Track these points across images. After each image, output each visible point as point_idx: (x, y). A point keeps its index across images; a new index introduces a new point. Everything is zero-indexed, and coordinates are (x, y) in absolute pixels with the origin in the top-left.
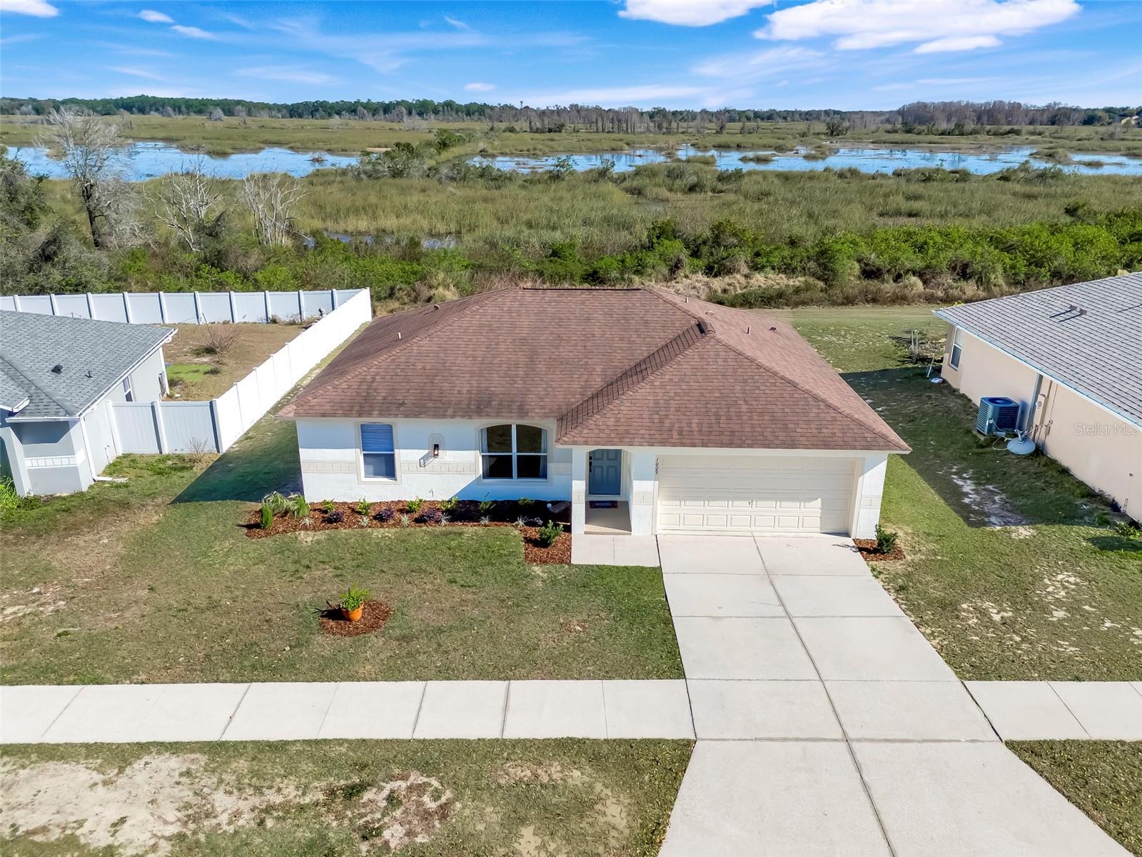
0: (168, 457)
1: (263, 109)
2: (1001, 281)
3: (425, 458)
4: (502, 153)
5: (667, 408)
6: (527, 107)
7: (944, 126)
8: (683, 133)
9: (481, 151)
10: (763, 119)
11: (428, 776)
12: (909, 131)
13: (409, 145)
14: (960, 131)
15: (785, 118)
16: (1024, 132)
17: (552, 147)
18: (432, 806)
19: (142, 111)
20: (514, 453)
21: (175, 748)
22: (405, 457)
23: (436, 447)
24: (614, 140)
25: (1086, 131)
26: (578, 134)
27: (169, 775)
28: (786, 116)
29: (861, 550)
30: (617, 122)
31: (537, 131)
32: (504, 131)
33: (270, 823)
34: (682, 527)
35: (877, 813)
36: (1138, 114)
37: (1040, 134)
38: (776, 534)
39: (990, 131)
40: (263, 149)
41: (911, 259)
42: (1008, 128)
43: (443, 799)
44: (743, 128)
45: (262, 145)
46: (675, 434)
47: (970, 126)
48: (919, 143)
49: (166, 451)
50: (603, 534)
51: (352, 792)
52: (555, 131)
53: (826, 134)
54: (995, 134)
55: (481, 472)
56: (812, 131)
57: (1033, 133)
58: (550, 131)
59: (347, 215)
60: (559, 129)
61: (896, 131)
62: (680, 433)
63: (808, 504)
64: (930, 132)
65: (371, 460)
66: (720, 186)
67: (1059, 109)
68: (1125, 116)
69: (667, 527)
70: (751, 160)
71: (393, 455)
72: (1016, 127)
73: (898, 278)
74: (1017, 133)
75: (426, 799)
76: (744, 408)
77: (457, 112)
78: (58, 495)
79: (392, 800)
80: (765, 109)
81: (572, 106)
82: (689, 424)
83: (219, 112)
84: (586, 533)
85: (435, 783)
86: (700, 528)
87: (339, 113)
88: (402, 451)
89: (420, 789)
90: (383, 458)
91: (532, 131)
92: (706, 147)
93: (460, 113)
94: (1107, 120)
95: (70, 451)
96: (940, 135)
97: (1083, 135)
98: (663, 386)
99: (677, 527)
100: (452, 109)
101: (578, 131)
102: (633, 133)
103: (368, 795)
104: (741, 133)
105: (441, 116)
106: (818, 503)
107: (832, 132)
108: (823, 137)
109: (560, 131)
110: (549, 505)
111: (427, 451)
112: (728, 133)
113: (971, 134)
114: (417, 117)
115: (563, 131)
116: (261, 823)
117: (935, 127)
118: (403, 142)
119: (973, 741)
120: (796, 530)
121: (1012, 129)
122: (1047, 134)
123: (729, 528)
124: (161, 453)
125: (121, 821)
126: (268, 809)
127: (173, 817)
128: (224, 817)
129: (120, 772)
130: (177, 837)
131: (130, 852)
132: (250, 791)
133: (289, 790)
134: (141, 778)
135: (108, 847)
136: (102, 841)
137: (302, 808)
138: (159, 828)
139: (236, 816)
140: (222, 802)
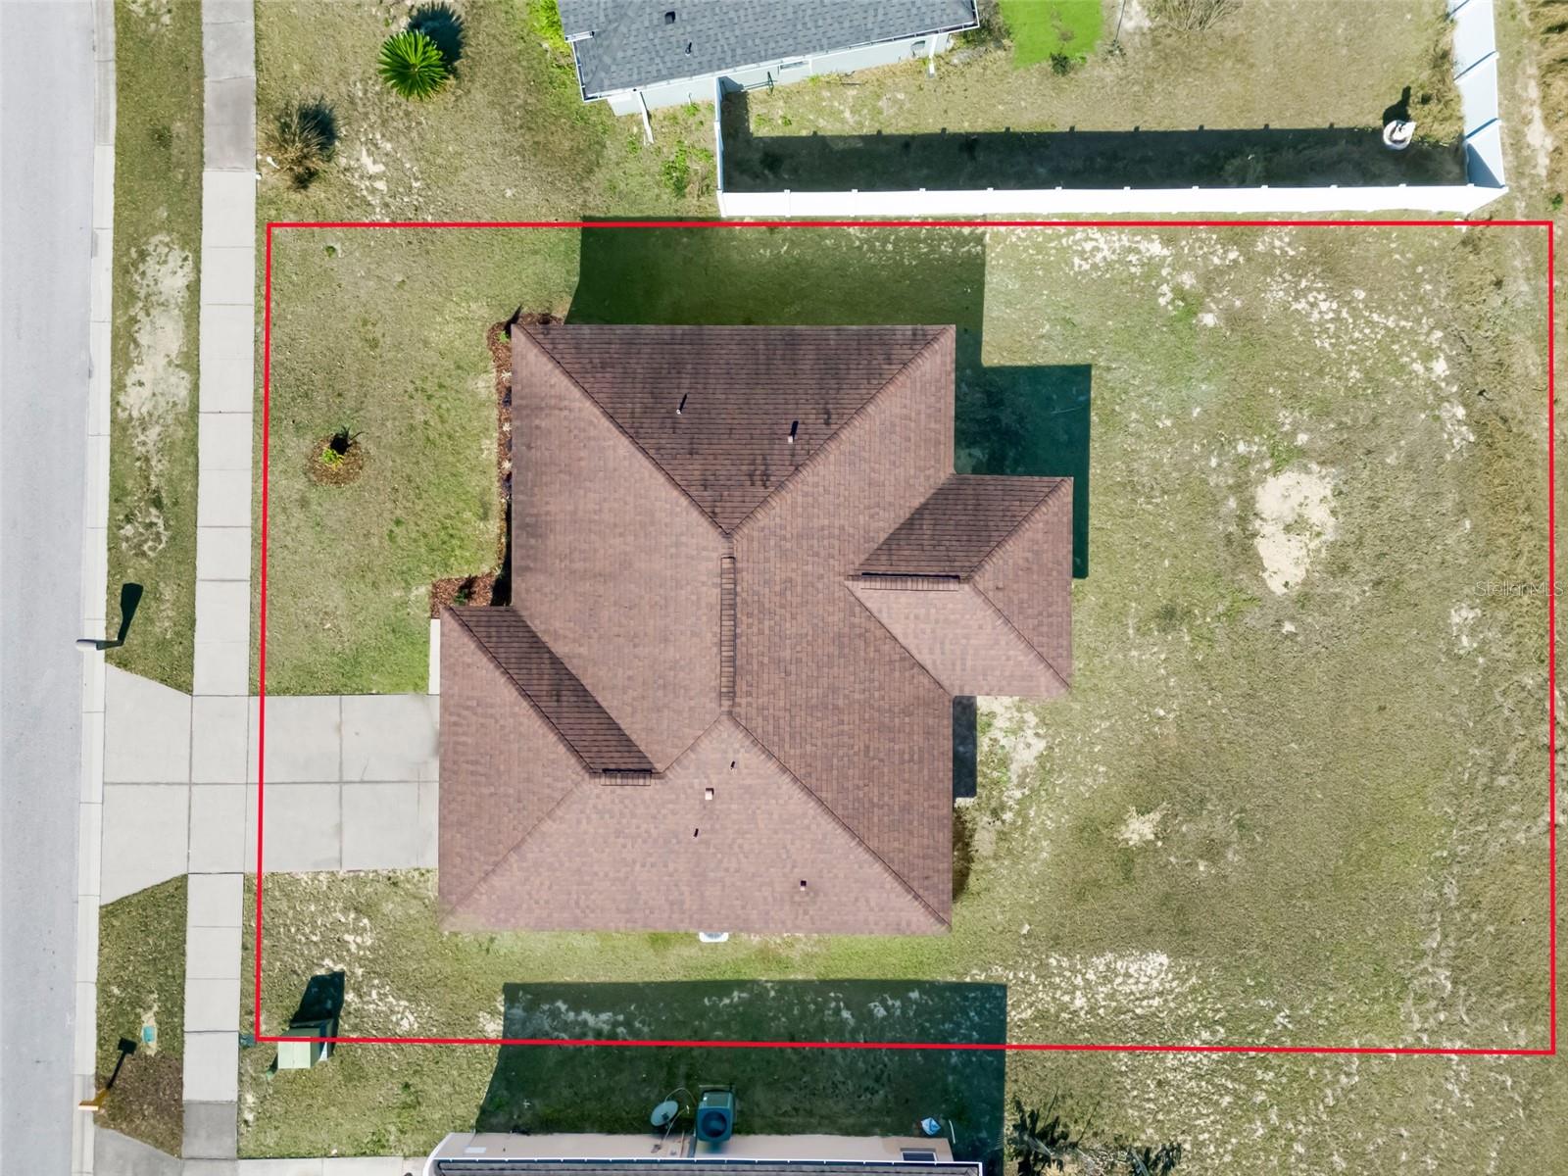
5: (485, 716)
11: (166, 542)
18: (145, 548)
21: (195, 388)
27: (174, 394)
33: (138, 464)
35: (138, 784)
43: (150, 553)
46: (454, 719)
51: (157, 503)
62: (455, 724)
75: (150, 543)
76: (485, 791)
79: (152, 525)
82: (465, 734)
85: (161, 547)
89: (158, 538)
98: (514, 715)
103: (153, 511)
116: (138, 459)
119: (188, 857)
125: (141, 384)
126: (147, 460)
127: (144, 410)
128: (142, 438)
129: (177, 366)
130: (131, 418)
131: (122, 398)
132: (161, 445)
133: (160, 467)
134: (173, 380)
135: (125, 386)
136: (130, 380)
137: (147, 478)
138: (137, 407)
139: (144, 444)
140: (153, 433)
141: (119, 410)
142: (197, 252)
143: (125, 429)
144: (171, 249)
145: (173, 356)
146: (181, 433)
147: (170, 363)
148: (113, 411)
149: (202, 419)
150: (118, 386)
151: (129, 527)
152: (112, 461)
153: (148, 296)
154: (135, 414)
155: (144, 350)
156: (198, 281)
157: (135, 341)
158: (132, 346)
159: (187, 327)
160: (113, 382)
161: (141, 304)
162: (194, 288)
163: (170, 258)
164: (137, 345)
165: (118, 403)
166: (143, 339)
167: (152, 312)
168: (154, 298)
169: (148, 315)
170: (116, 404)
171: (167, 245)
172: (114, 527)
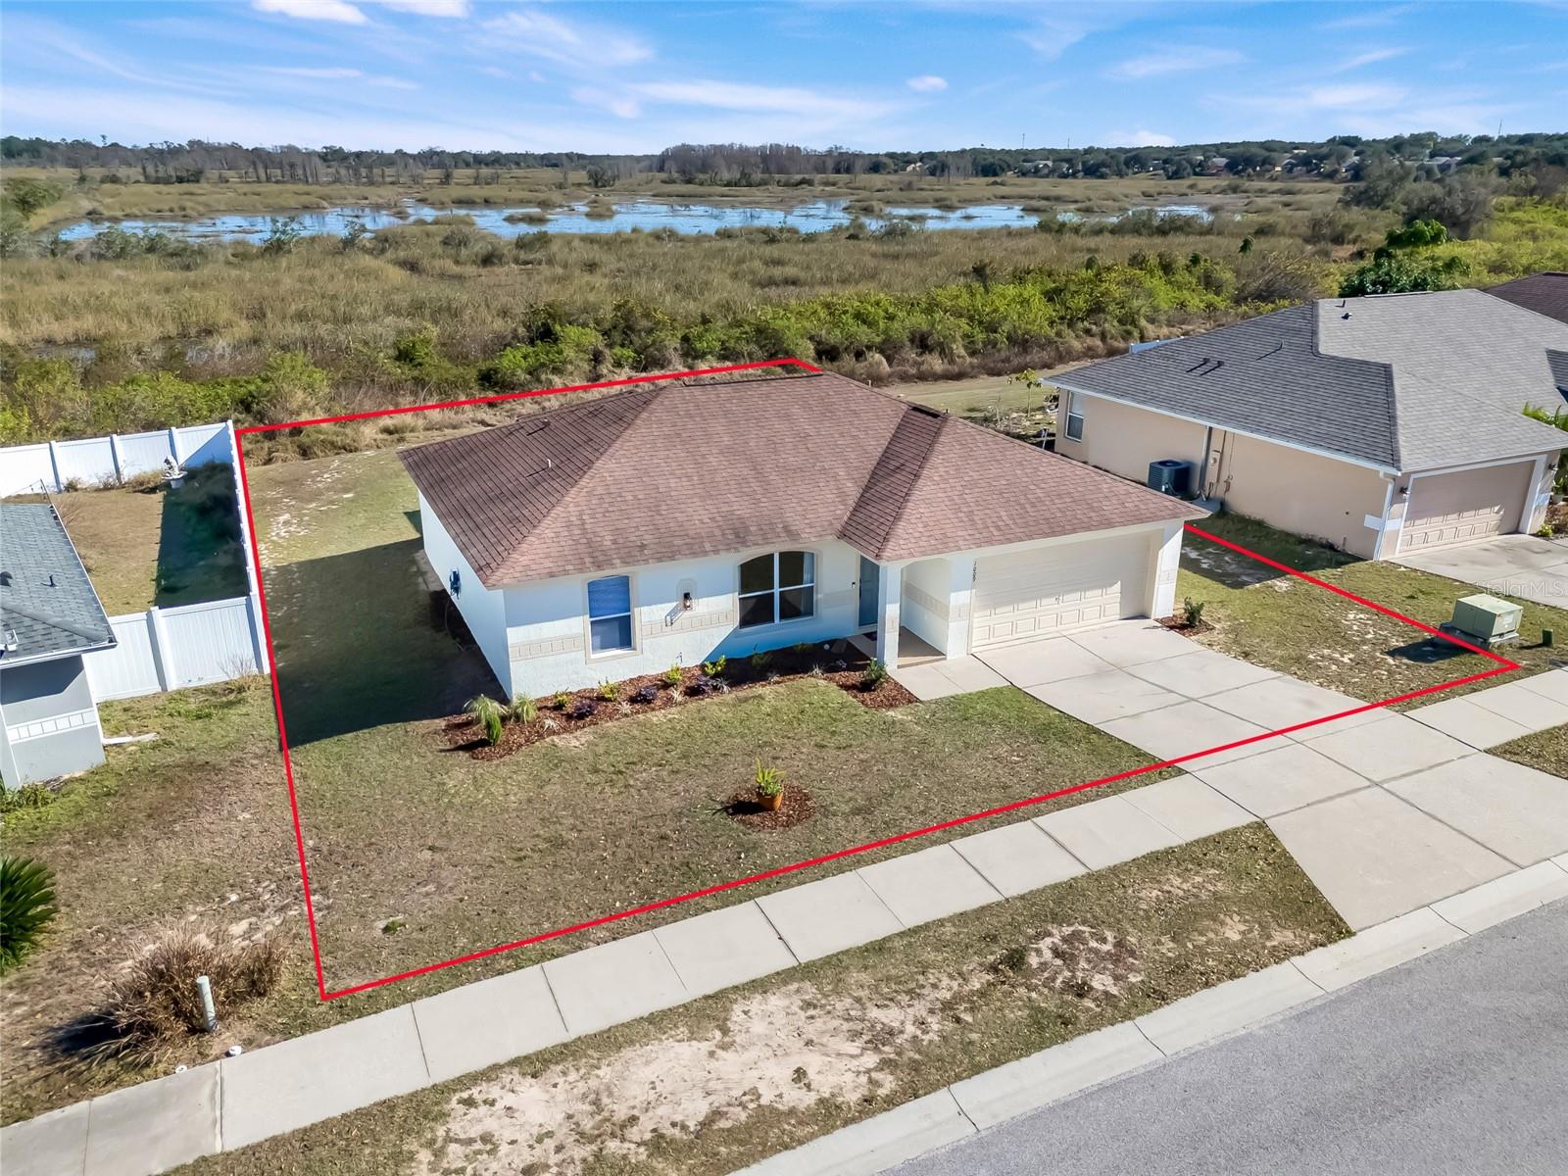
0: (182, 695)
2: (963, 352)
3: (673, 613)
4: (126, 215)
5: (966, 504)
6: (115, 145)
7: (726, 176)
8: (392, 183)
9: (89, 213)
10: (487, 165)
11: (1072, 925)
12: (689, 182)
14: (745, 181)
15: (518, 164)
16: (816, 182)
17: (207, 205)
18: (1107, 948)
20: (777, 590)
22: (646, 617)
23: (687, 596)
24: (296, 193)
25: (878, 180)
26: (228, 185)
27: (788, 1014)
28: (518, 160)
29: (1172, 628)
30: (288, 168)
31: (159, 181)
32: (103, 181)
33: (968, 1018)
34: (992, 640)
36: (921, 161)
37: (834, 185)
38: (1083, 629)
39: (778, 182)
41: (864, 334)
42: (799, 177)
43: (1110, 939)
44: (477, 178)
46: (994, 531)
47: (757, 176)
48: (710, 195)
49: (173, 685)
50: (917, 664)
51: (1015, 960)
52: (188, 181)
53: (589, 185)
54: (786, 185)
55: (738, 620)
56: (570, 182)
57: (827, 184)
58: (180, 180)
60: (196, 177)
61: (673, 182)
62: (998, 528)
63: (1109, 590)
64: (713, 183)
65: (599, 628)
66: (523, 256)
67: (840, 153)
68: (909, 162)
69: (978, 643)
70: (522, 220)
71: (631, 616)
72: (807, 176)
73: (859, 355)
74: (810, 183)
75: (1094, 944)
78: (66, 777)
80: (486, 150)
82: (1000, 518)
84: (899, 667)
85: (1085, 929)
86: (1010, 637)
88: (645, 609)
89: (1073, 939)
90: (616, 625)
91: (148, 180)
92: (442, 203)
94: (893, 166)
96: (725, 186)
97: (879, 186)
98: (944, 480)
99: (987, 642)
101: (227, 181)
102: (317, 183)
103: (1033, 962)
104: (475, 184)
106: (1117, 587)
107: (596, 183)
108: (586, 188)
109: (198, 181)
110: (827, 647)
111: (675, 604)
112: (457, 184)
113: (760, 185)
115: (203, 180)
116: (958, 1020)
117: (718, 177)
119: (1463, 757)
120: (1099, 621)
121: (804, 179)
122: (841, 184)
123: (1038, 632)
124: (164, 689)
125: (800, 1074)
126: (947, 1006)
127: (852, 1048)
128: (911, 1029)
129: (725, 1031)
130: (886, 1064)
131: (852, 1097)
132: (905, 998)
133: (946, 981)
134: (758, 1027)
135: (822, 1101)
136: (806, 1100)
137: (982, 994)
138: (854, 1064)
139: (921, 1023)
140: (890, 1016)
141: (882, 1092)
142: (443, 1090)
143: (915, 1067)
144: (449, 1139)
145: (706, 1046)
146: (855, 976)
147: (724, 1047)
148: (891, 1102)
149: (808, 953)
150: (830, 1115)
151: (1095, 984)
152: (996, 1063)
153: (583, 1137)
154: (871, 1060)
155: (719, 1100)
156: (514, 1063)
157: (706, 1123)
158: (724, 1124)
159: (632, 1043)
160: (826, 1131)
161: (613, 1145)
162: (535, 1065)
163: (474, 1132)
164: (717, 1114)
165: (867, 1100)
166: (694, 1110)
167: (622, 1113)
168: (587, 1124)
169: (633, 1120)
170: (870, 1105)
171: (438, 1154)
172: (1118, 1010)
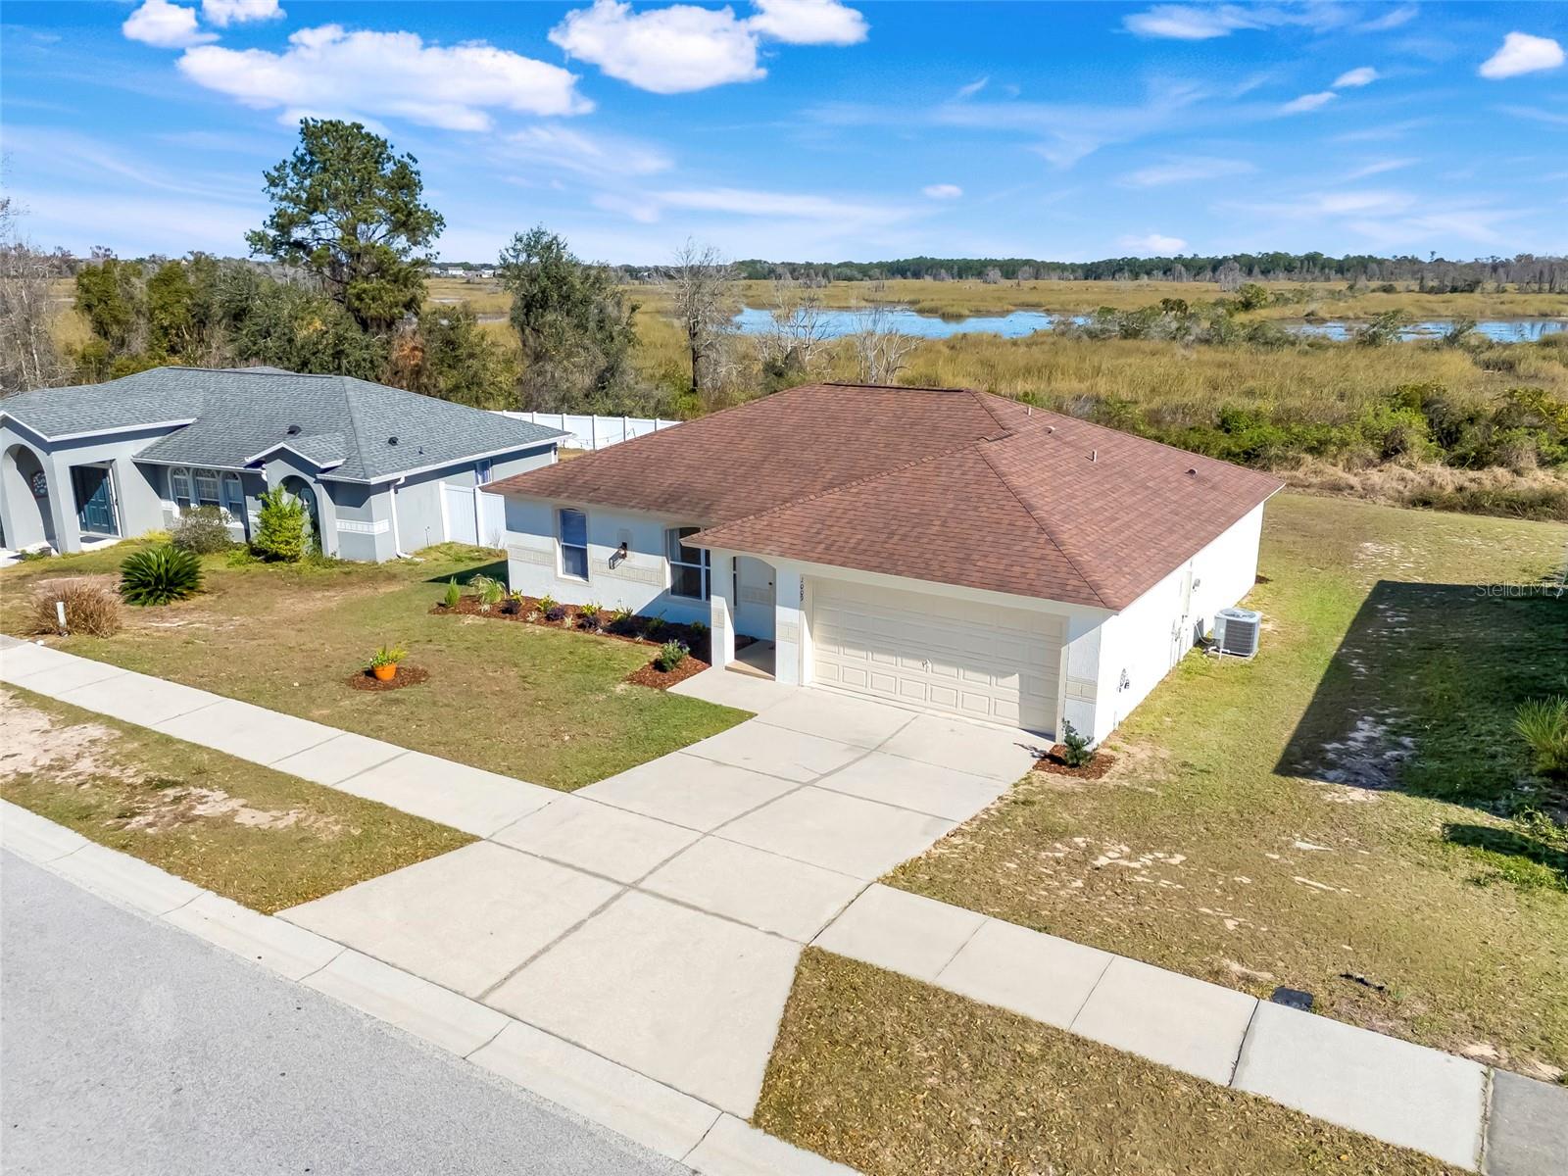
0: (480, 549)
1: (1054, 269)
3: (614, 558)
4: (1340, 318)
9: (1308, 315)
13: (1181, 301)
19: (917, 275)
20: (703, 567)
22: (596, 555)
23: (624, 546)
31: (1432, 291)
32: (1372, 291)
34: (841, 684)
40: (1012, 311)
45: (1013, 308)
46: (821, 548)
49: (482, 544)
50: (745, 673)
51: (167, 785)
55: (668, 585)
58: (1453, 290)
59: (1016, 376)
60: (1471, 287)
62: (829, 547)
63: (1002, 681)
65: (568, 554)
69: (823, 681)
71: (585, 550)
77: (1323, 268)
78: (357, 562)
81: (1520, 258)
82: (849, 539)
83: (994, 274)
84: (727, 668)
86: (863, 689)
87: (1149, 273)
88: (594, 547)
90: (579, 553)
93: (1327, 271)
95: (370, 519)
99: (834, 683)
100: (1315, 265)
105: (1295, 275)
106: (1015, 681)
109: (1470, 291)
111: (615, 550)
114: (1260, 276)
115: (1476, 290)
116: (81, 785)
118: (1174, 297)
120: (985, 716)
124: (478, 545)
127: (44, 762)
128: (67, 773)
130: (23, 775)
133: (131, 771)
138: (26, 766)
139: (77, 774)
143: (23, 784)
145: (46, 727)
147: (45, 732)
154: (29, 770)
